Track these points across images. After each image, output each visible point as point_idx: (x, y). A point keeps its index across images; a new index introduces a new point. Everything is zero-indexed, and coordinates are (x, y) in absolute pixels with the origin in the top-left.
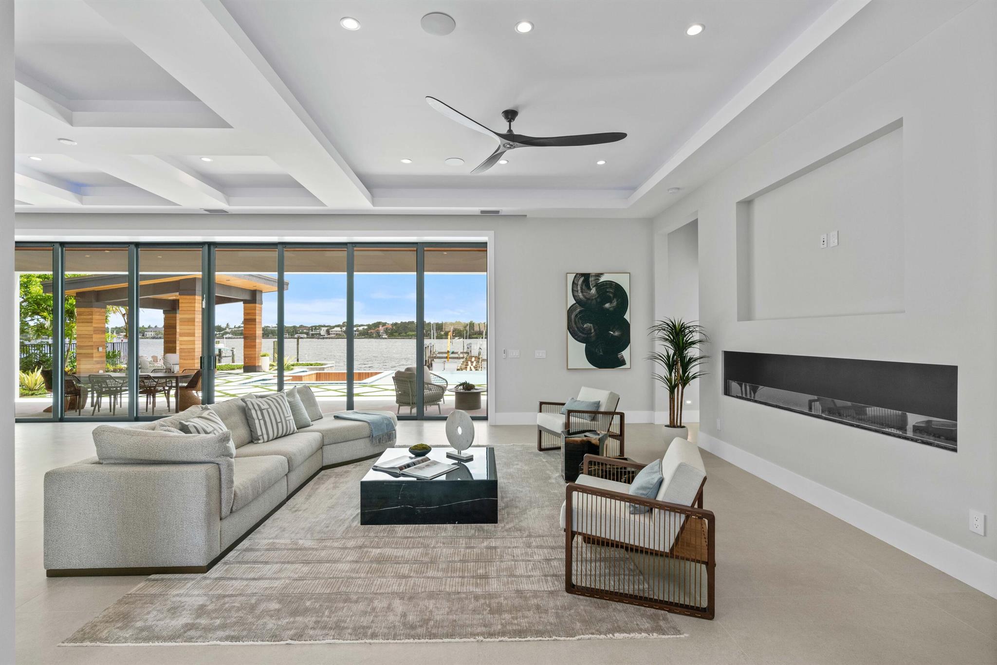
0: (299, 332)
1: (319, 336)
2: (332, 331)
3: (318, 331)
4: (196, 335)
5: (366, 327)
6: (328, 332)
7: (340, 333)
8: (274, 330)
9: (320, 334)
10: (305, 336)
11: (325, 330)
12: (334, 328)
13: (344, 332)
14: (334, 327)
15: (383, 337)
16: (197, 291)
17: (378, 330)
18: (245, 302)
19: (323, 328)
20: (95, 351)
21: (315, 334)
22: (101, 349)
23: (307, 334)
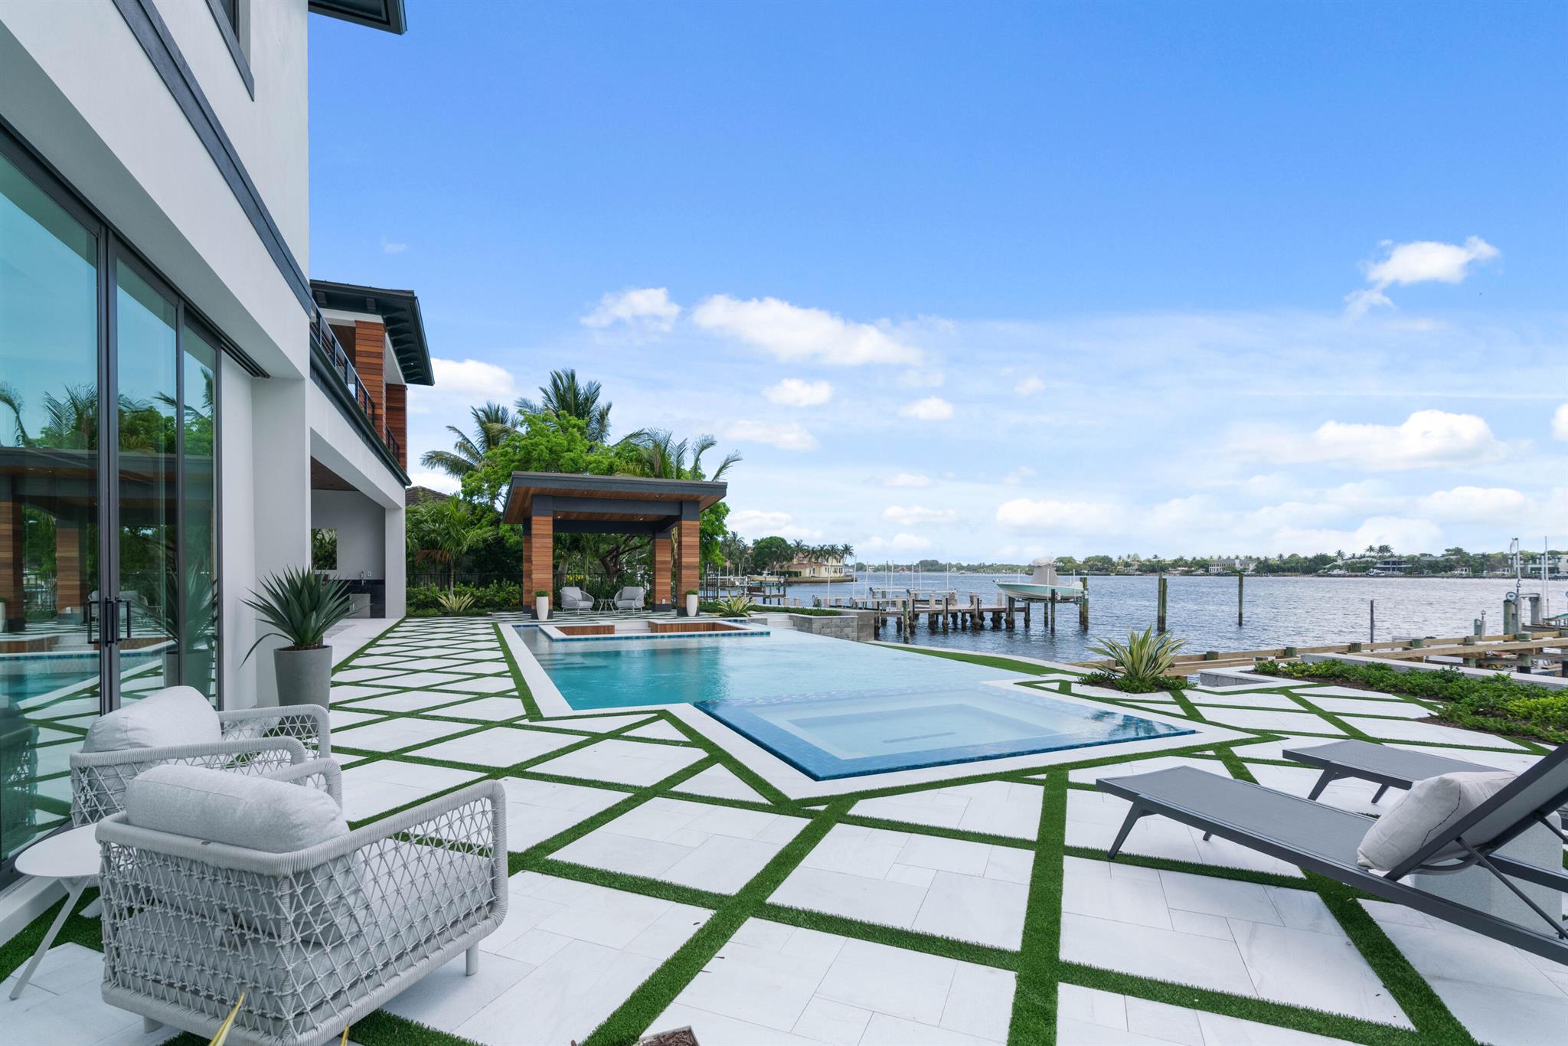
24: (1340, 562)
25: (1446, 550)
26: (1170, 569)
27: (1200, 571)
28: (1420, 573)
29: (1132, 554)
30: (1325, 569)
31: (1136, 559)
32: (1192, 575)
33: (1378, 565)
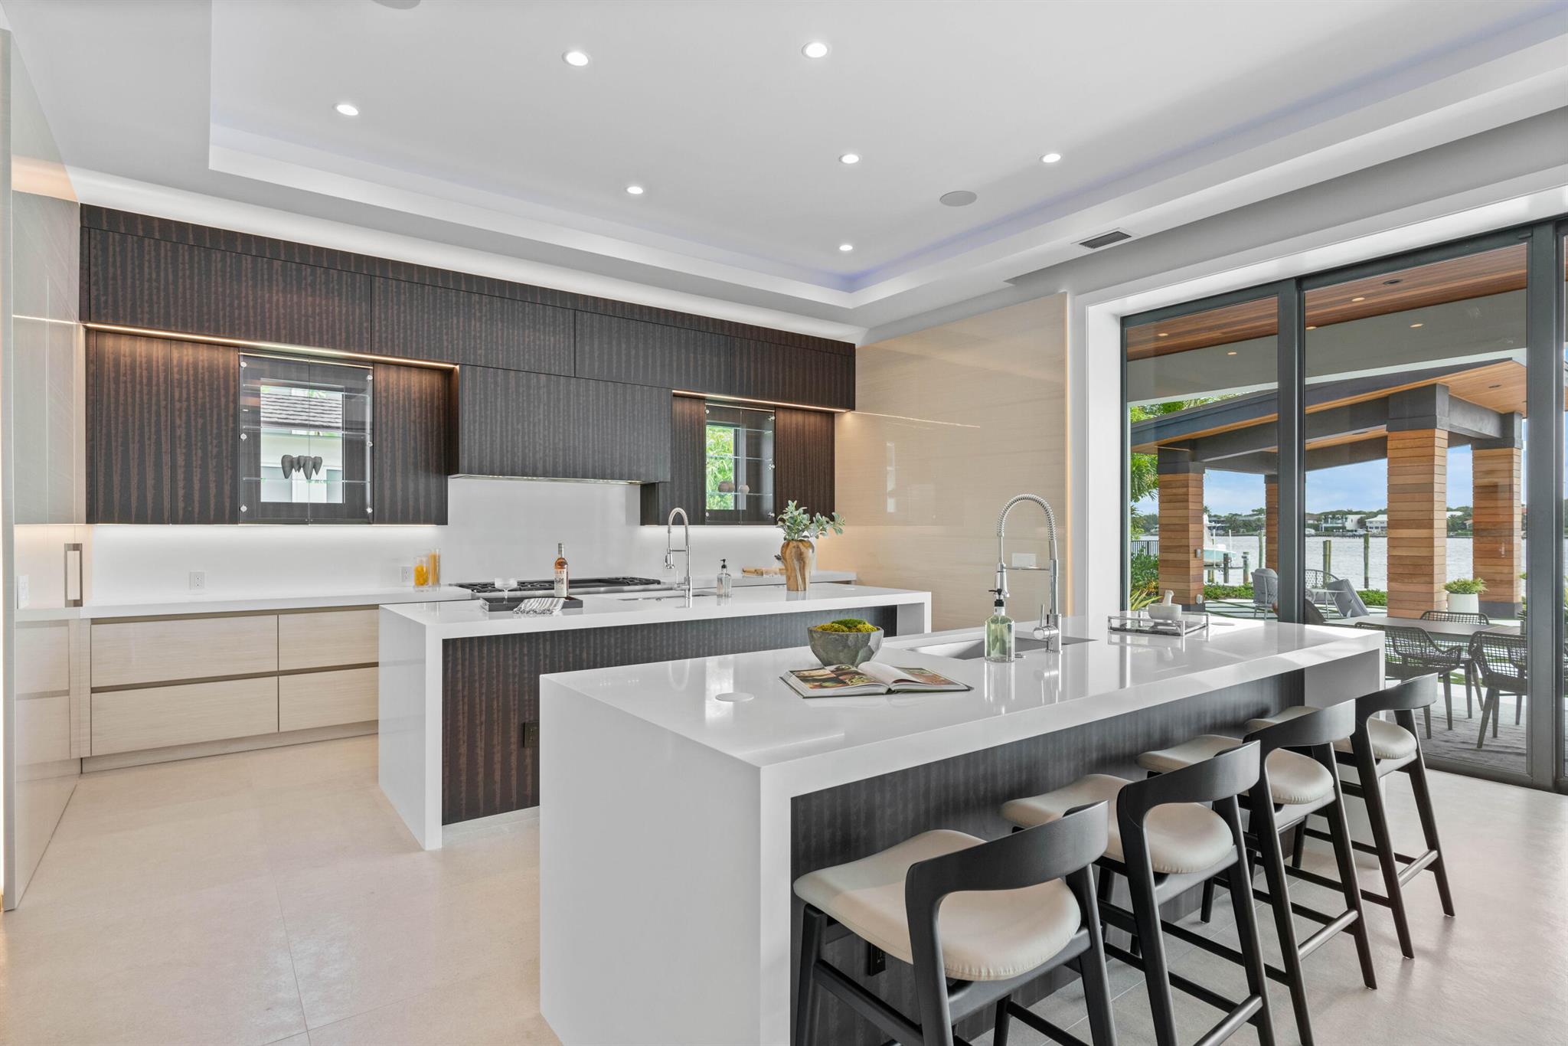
1: (1344, 532)
2: (1371, 522)
3: (1340, 521)
6: (1361, 523)
8: (1249, 521)
9: (1344, 528)
11: (1355, 521)
14: (1375, 515)
20: (1192, 556)
21: (1334, 528)
22: (1199, 553)
25: (1253, 511)
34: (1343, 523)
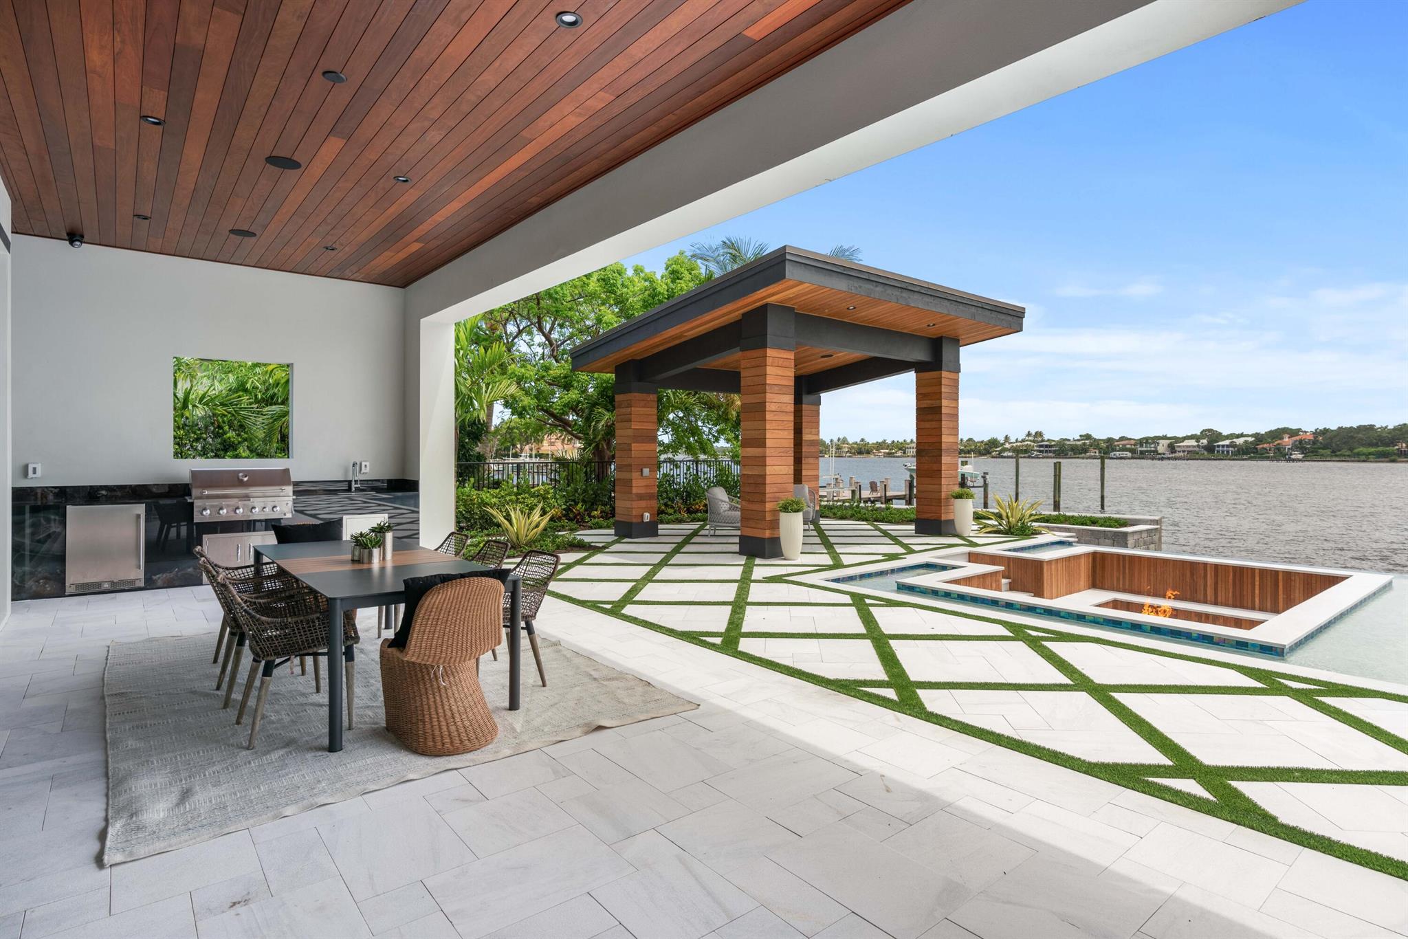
0: (1118, 448)
1: (1154, 455)
2: (1179, 446)
3: (1153, 446)
4: (769, 443)
5: (1250, 439)
6: (1172, 448)
7: (1197, 449)
8: (1076, 445)
9: (1156, 452)
10: (1129, 454)
11: (1166, 445)
12: (1183, 442)
13: (1203, 447)
14: (1183, 439)
15: (1293, 457)
16: (768, 336)
17: (1279, 444)
18: (919, 367)
19: (1161, 442)
20: (635, 475)
21: (1147, 451)
22: (646, 471)
23: (1133, 451)
24: (1007, 446)
25: (1080, 436)
26: (874, 451)
27: (899, 453)
28: (1065, 455)
29: (841, 437)
30: (996, 451)
31: (844, 441)
32: (894, 457)
33: (1036, 448)
34: (1156, 447)
